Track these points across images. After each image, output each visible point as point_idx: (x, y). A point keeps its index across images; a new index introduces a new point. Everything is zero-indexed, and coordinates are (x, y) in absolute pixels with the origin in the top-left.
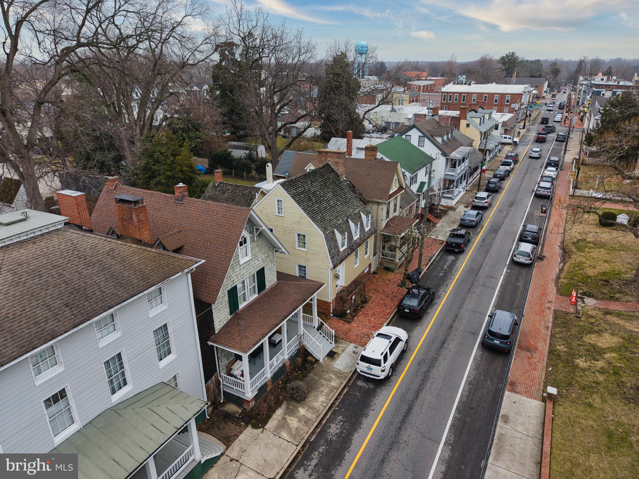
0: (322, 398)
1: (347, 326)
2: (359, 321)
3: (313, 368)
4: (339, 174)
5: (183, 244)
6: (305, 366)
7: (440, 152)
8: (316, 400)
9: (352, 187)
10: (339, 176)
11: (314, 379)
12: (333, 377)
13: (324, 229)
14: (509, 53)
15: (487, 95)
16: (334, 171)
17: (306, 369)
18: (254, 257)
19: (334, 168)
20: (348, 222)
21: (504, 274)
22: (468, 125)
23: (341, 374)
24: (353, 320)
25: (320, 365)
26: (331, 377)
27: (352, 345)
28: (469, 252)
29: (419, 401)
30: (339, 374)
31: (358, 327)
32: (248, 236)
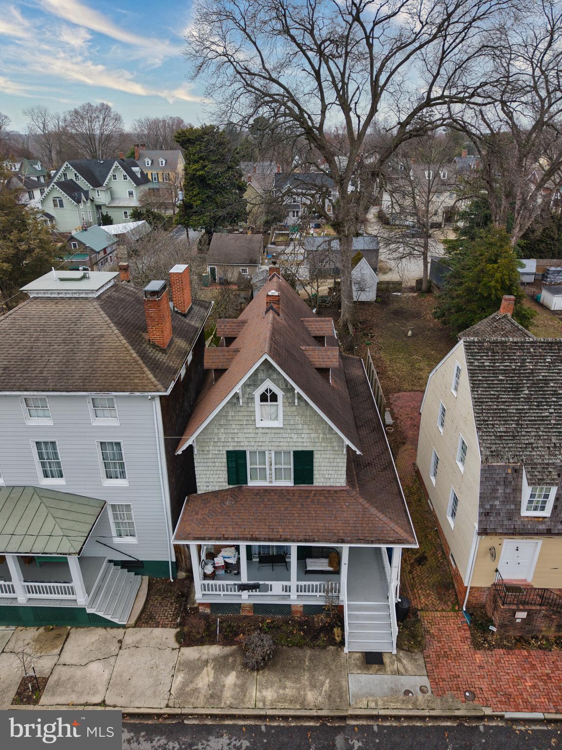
0: (269, 694)
1: (466, 647)
2: (498, 662)
3: (324, 648)
6: (319, 634)
8: (262, 687)
11: (301, 661)
12: (326, 686)
17: (316, 638)
18: (290, 427)
23: (341, 697)
24: (491, 648)
25: (337, 655)
26: (322, 685)
27: (425, 681)
30: (338, 693)
31: (481, 667)
32: (279, 393)
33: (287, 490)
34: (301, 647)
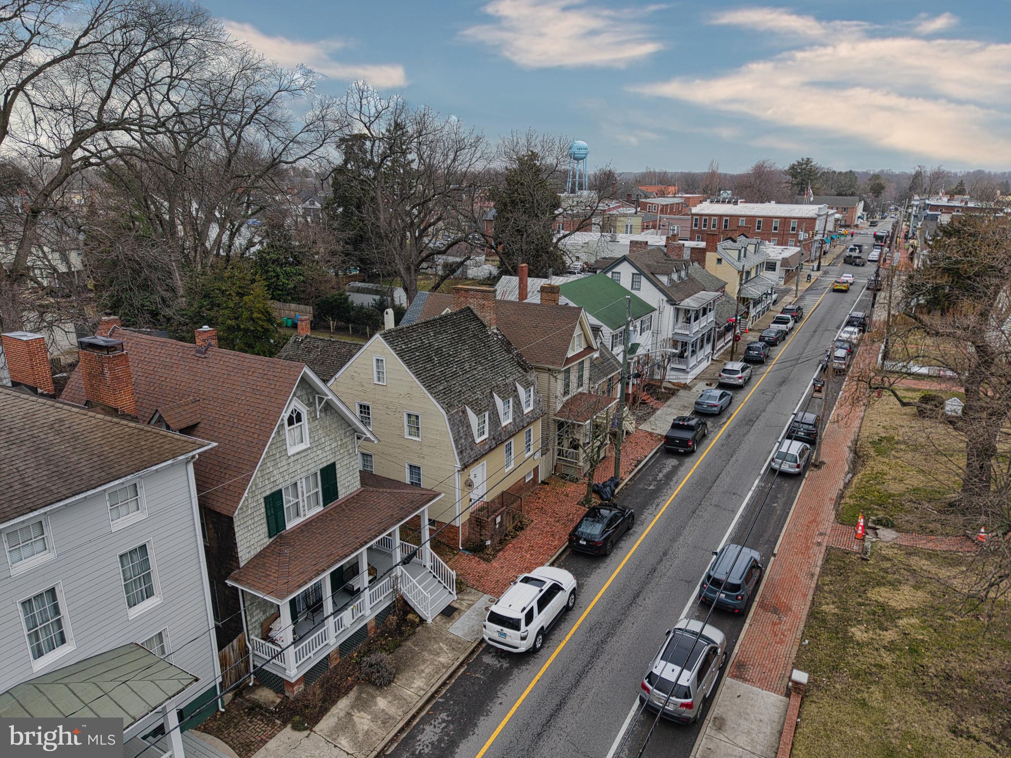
0: (419, 683)
1: (484, 565)
2: (505, 559)
3: (414, 633)
4: (486, 323)
5: (199, 420)
6: (400, 629)
7: (665, 299)
8: (409, 685)
9: (507, 345)
10: (485, 326)
11: (412, 651)
12: (445, 648)
13: (448, 407)
14: (803, 160)
15: (761, 219)
16: (478, 319)
17: (401, 633)
18: (316, 444)
19: (478, 314)
20: (492, 397)
21: (753, 489)
22: (719, 261)
23: (459, 643)
24: (494, 556)
25: (427, 629)
26: (441, 649)
27: (486, 597)
28: (702, 453)
29: (579, 691)
30: (455, 644)
31: (502, 567)
32: (304, 410)
33: (322, 515)
34: (400, 646)
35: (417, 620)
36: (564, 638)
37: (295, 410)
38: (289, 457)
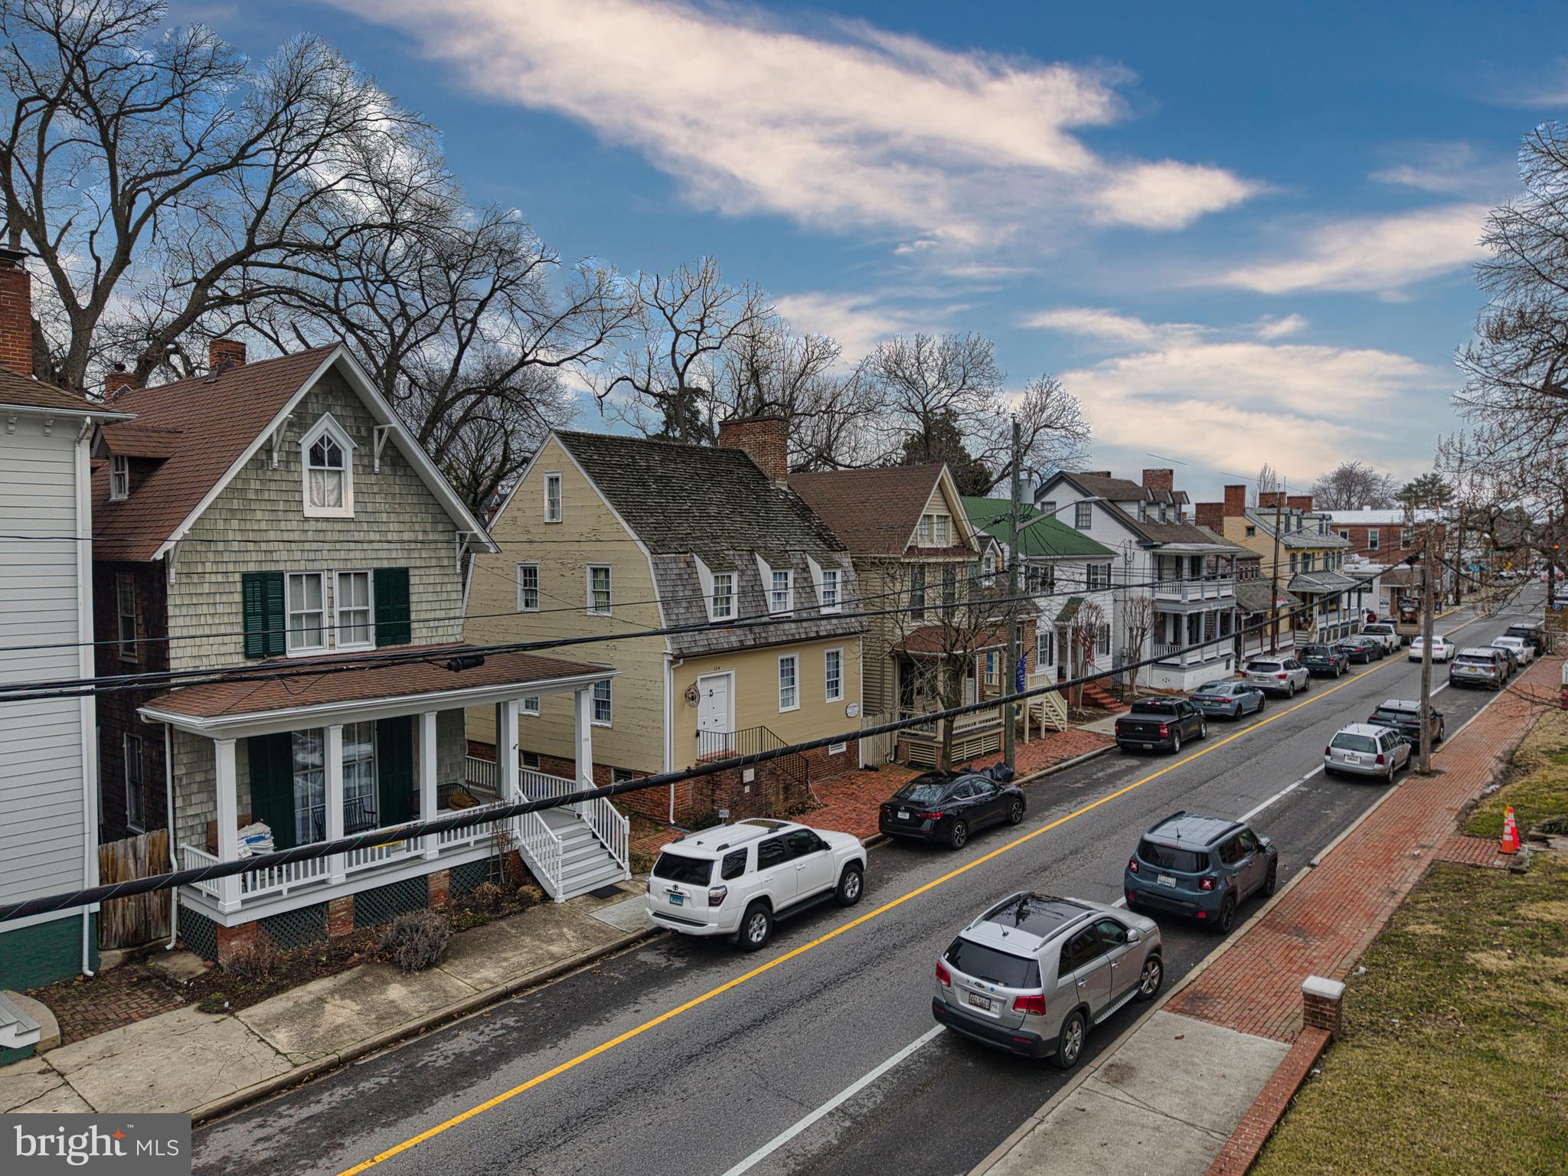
0: (488, 973)
3: (523, 912)
4: (768, 474)
5: (169, 455)
6: (498, 905)
7: (1134, 539)
8: (466, 974)
9: (803, 511)
10: (765, 478)
11: (501, 933)
12: (570, 934)
13: (656, 544)
15: (1347, 530)
16: (755, 467)
17: (497, 910)
18: (368, 518)
19: (755, 460)
20: (754, 561)
21: (1284, 792)
22: (1251, 530)
23: (603, 931)
25: (550, 909)
26: (562, 935)
29: (813, 1005)
30: (594, 932)
32: (347, 447)
34: (482, 924)
35: (537, 895)
36: (818, 938)
37: (329, 442)
38: (307, 519)
